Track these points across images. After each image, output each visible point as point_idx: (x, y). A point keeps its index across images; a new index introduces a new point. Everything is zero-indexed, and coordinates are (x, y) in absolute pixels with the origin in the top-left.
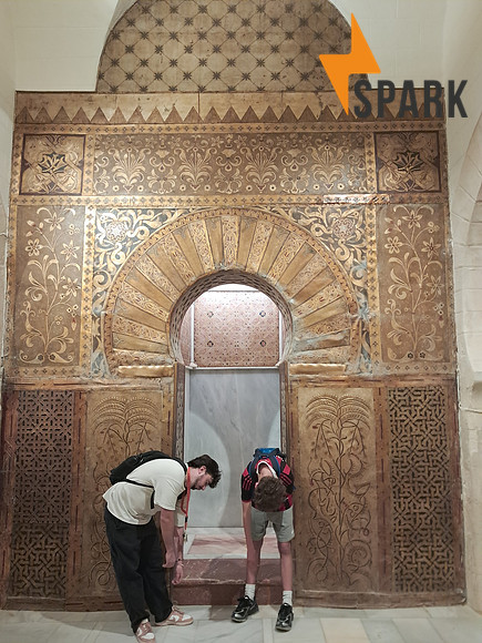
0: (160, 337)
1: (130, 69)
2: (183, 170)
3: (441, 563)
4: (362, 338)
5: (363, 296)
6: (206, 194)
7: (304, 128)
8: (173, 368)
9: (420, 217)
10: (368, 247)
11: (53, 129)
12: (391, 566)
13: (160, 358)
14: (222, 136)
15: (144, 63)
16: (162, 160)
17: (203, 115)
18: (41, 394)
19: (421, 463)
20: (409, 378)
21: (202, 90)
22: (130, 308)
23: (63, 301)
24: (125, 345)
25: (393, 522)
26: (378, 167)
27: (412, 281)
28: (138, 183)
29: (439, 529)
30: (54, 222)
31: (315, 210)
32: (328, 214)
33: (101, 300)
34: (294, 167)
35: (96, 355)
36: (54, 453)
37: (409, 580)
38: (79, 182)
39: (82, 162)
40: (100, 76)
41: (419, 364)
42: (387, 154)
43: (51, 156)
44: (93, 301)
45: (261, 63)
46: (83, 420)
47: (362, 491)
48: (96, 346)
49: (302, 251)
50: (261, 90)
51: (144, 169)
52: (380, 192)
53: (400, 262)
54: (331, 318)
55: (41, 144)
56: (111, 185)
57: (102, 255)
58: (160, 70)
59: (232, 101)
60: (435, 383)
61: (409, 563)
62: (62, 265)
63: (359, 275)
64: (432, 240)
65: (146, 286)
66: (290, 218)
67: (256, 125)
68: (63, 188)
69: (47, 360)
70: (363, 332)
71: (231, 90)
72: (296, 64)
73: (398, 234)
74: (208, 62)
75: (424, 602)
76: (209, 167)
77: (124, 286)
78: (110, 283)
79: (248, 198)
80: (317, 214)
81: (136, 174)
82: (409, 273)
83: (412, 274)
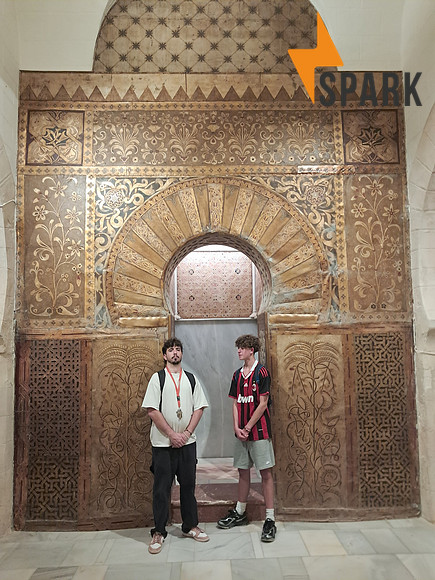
0: (155, 292)
1: (124, 52)
2: (173, 143)
3: (399, 482)
4: (331, 292)
5: (332, 255)
6: (194, 165)
7: (280, 106)
8: (168, 319)
9: (381, 186)
10: (337, 211)
11: (55, 105)
12: (358, 485)
13: (156, 310)
14: (207, 113)
15: (136, 46)
16: (154, 134)
17: (190, 94)
18: (51, 343)
19: (383, 398)
20: (372, 325)
21: (188, 71)
22: (129, 266)
23: (69, 260)
24: (124, 299)
25: (359, 449)
26: (345, 142)
27: (375, 241)
28: (133, 155)
29: (397, 454)
30: (58, 190)
31: (290, 179)
32: (301, 183)
33: (102, 259)
34: (272, 141)
35: (99, 308)
36: (63, 395)
37: (373, 497)
38: (80, 154)
39: (82, 136)
40: (96, 57)
41: (380, 314)
42: (353, 130)
43: (54, 130)
44: (96, 260)
45: (241, 47)
46: (89, 365)
47: (333, 423)
48: (99, 300)
49: (280, 215)
50: (241, 71)
51: (138, 142)
52: (346, 163)
53: (364, 225)
54: (305, 275)
55: (44, 119)
56: (109, 156)
57: (103, 219)
58: (150, 52)
59: (216, 81)
60: (394, 330)
61: (374, 483)
62: (66, 229)
63: (329, 236)
64: (391, 206)
65: (142, 247)
66: (268, 186)
67: (237, 103)
68: (65, 159)
69: (56, 313)
70: (333, 287)
71: (215, 71)
72: (272, 48)
73: (363, 201)
74: (194, 46)
75: (385, 516)
76: (197, 141)
77: (122, 247)
78: (110, 244)
79: (231, 168)
80: (292, 183)
81: (131, 147)
82: (372, 235)
83: (375, 236)
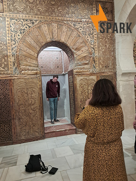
0: (35, 62)
2: (39, 7)
4: (93, 62)
5: (93, 50)
6: (46, 16)
8: (40, 72)
16: (31, 3)
20: (105, 73)
24: (24, 65)
28: (24, 10)
32: (83, 25)
33: (14, 50)
34: (73, 10)
38: (2, 8)
39: (2, 1)
41: (107, 69)
49: (76, 36)
53: (102, 40)
54: (85, 57)
56: (14, 10)
57: (13, 35)
60: (111, 74)
63: (92, 44)
76: (47, 7)
77: (22, 45)
78: (17, 44)
79: (60, 18)
80: (80, 25)
81: (23, 7)
83: (106, 44)
